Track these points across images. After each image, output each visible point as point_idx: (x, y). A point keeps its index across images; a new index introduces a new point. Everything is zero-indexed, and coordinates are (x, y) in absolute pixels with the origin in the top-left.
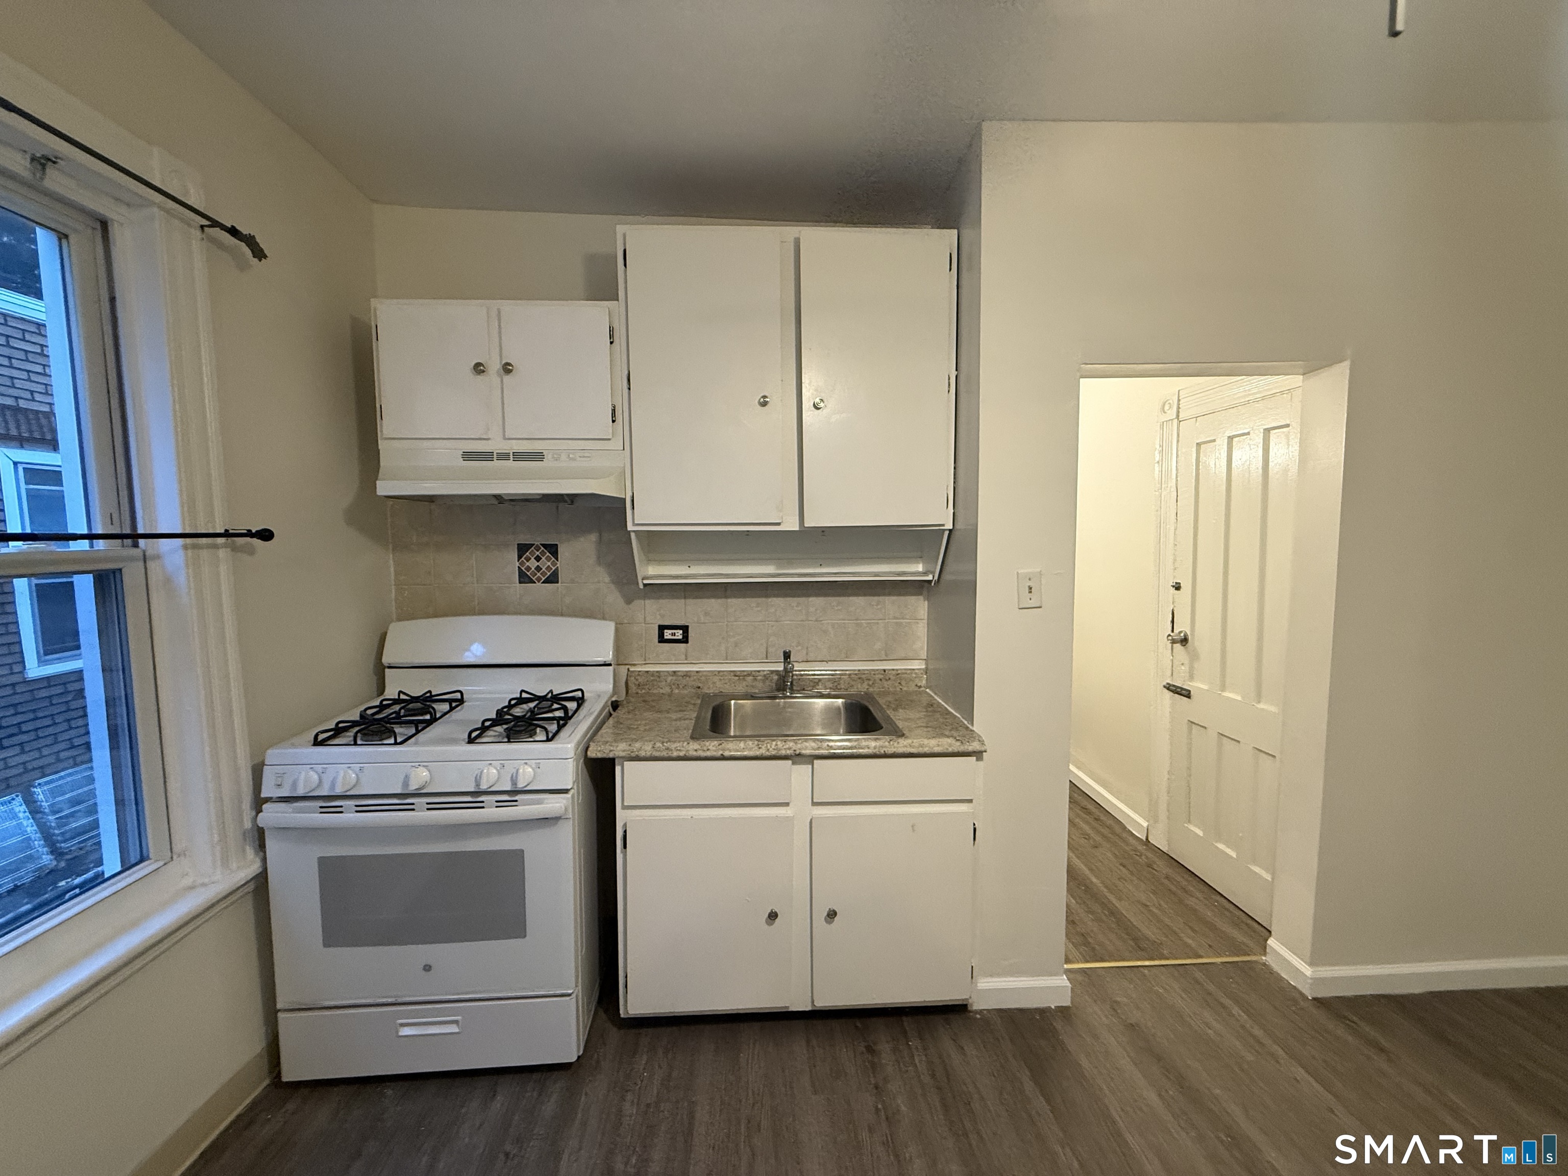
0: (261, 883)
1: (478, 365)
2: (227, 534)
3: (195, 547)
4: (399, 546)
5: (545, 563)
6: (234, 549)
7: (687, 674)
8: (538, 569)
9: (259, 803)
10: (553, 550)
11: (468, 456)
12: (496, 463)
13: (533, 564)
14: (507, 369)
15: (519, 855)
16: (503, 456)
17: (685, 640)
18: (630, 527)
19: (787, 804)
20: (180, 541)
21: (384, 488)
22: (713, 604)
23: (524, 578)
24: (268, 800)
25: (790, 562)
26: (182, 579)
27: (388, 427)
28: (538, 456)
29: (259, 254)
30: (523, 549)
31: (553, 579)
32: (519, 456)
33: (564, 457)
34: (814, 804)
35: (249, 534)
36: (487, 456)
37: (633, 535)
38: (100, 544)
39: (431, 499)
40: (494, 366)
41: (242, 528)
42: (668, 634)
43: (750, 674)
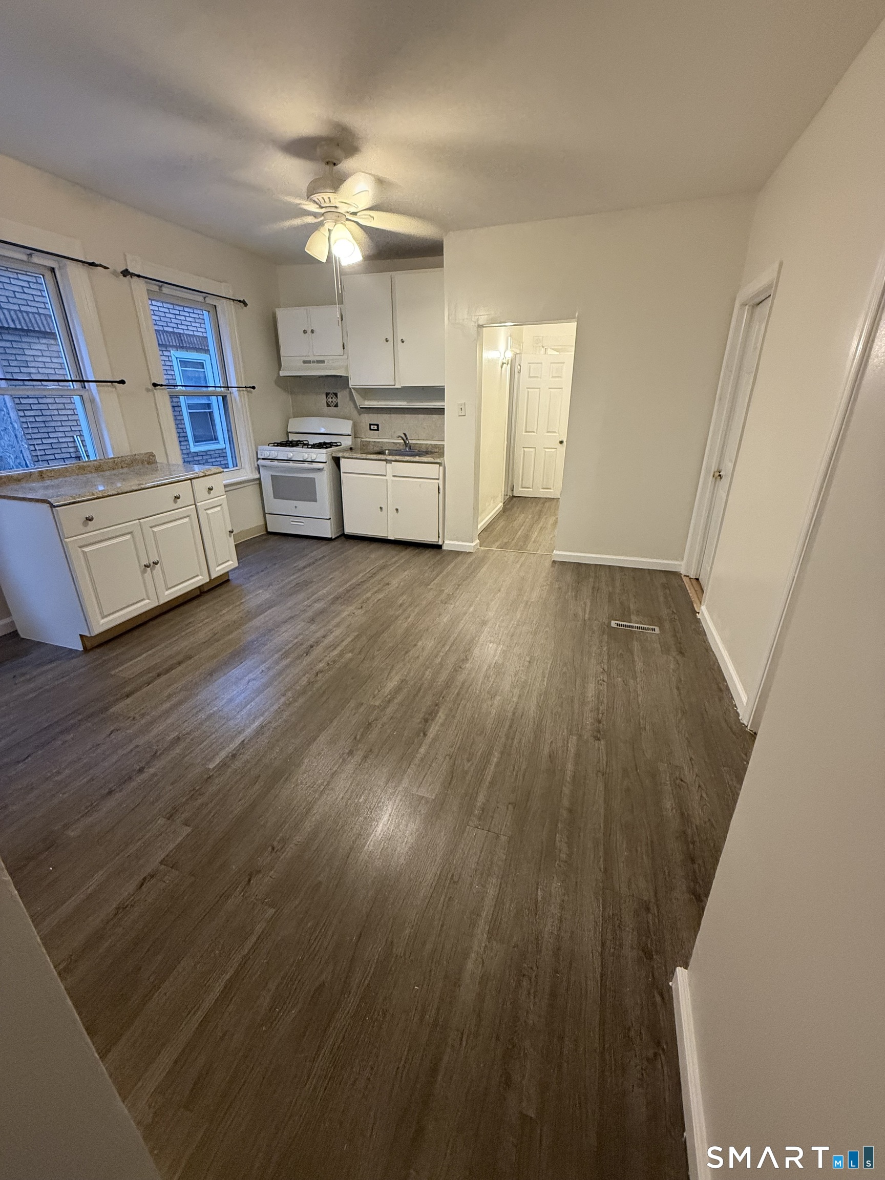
0: (259, 479)
1: (304, 330)
2: (246, 387)
3: (240, 390)
4: (292, 393)
5: (334, 400)
6: (248, 392)
7: (379, 442)
8: (332, 402)
9: (258, 459)
10: (336, 395)
11: (305, 362)
12: (312, 364)
13: (330, 400)
14: (312, 331)
15: (314, 478)
16: (314, 362)
17: (378, 430)
18: (350, 387)
19: (385, 476)
20: (236, 389)
21: (282, 373)
22: (386, 416)
23: (328, 405)
24: (260, 459)
25: (412, 401)
26: (238, 398)
27: (283, 353)
28: (323, 362)
29: (246, 305)
30: (327, 394)
31: (336, 406)
32: (318, 362)
33: (331, 362)
34: (394, 476)
35: (250, 387)
36: (309, 362)
37: (352, 389)
38: (223, 389)
39: (300, 377)
40: (309, 331)
41: (248, 386)
42: (372, 427)
43: (399, 443)
